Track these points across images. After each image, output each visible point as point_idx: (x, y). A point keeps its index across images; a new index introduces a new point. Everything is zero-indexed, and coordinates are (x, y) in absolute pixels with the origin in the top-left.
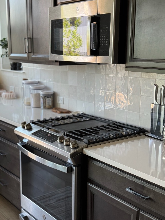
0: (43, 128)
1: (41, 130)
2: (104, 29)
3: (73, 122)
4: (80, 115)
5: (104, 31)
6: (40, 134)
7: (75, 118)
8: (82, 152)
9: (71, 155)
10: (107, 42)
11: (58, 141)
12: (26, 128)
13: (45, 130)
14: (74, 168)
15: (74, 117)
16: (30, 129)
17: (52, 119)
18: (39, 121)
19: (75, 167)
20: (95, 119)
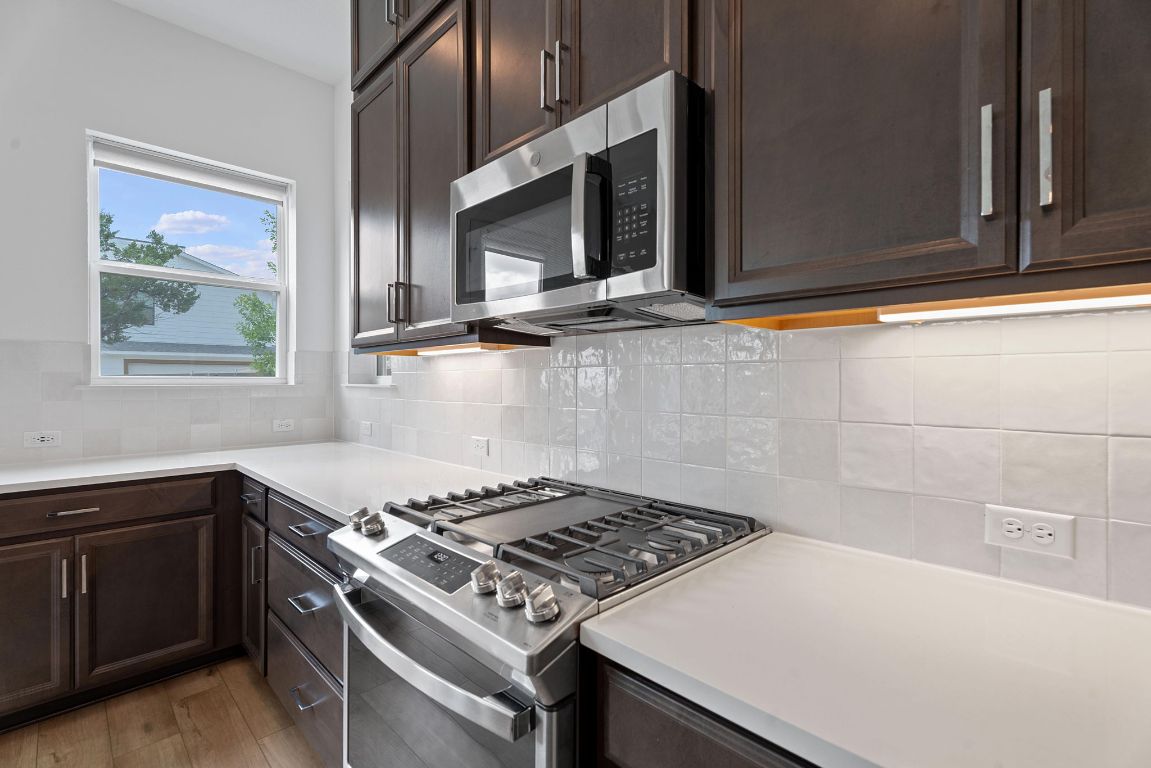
0: (421, 529)
1: (414, 537)
2: (632, 186)
3: (523, 506)
4: (537, 484)
5: (632, 191)
6: (408, 551)
7: (525, 492)
8: (578, 639)
9: (531, 659)
10: (644, 223)
11: (473, 585)
12: (363, 530)
13: (428, 535)
14: (543, 715)
15: (522, 489)
16: (378, 534)
17: (454, 498)
18: (414, 505)
19: (549, 709)
20: (583, 494)
